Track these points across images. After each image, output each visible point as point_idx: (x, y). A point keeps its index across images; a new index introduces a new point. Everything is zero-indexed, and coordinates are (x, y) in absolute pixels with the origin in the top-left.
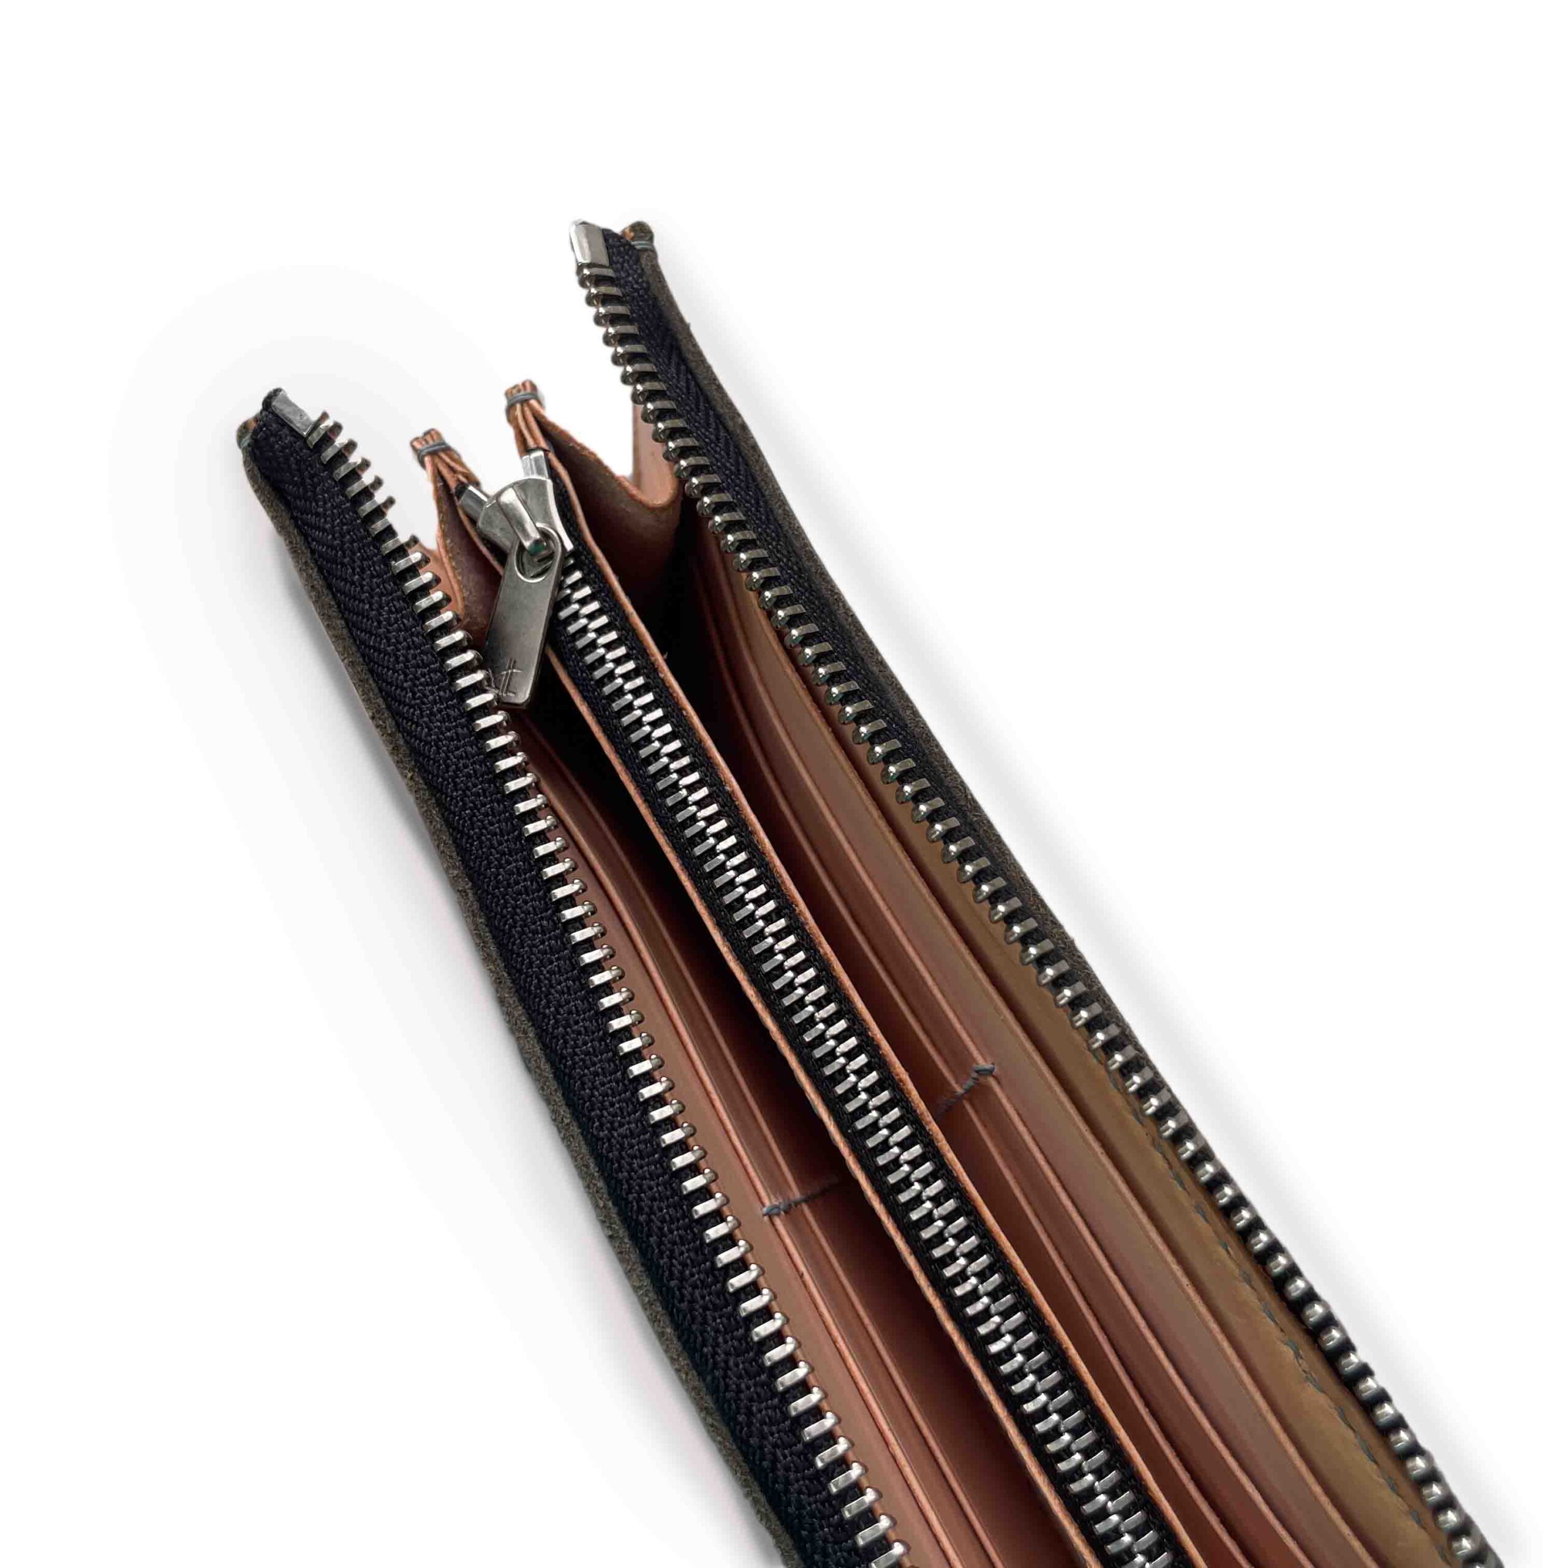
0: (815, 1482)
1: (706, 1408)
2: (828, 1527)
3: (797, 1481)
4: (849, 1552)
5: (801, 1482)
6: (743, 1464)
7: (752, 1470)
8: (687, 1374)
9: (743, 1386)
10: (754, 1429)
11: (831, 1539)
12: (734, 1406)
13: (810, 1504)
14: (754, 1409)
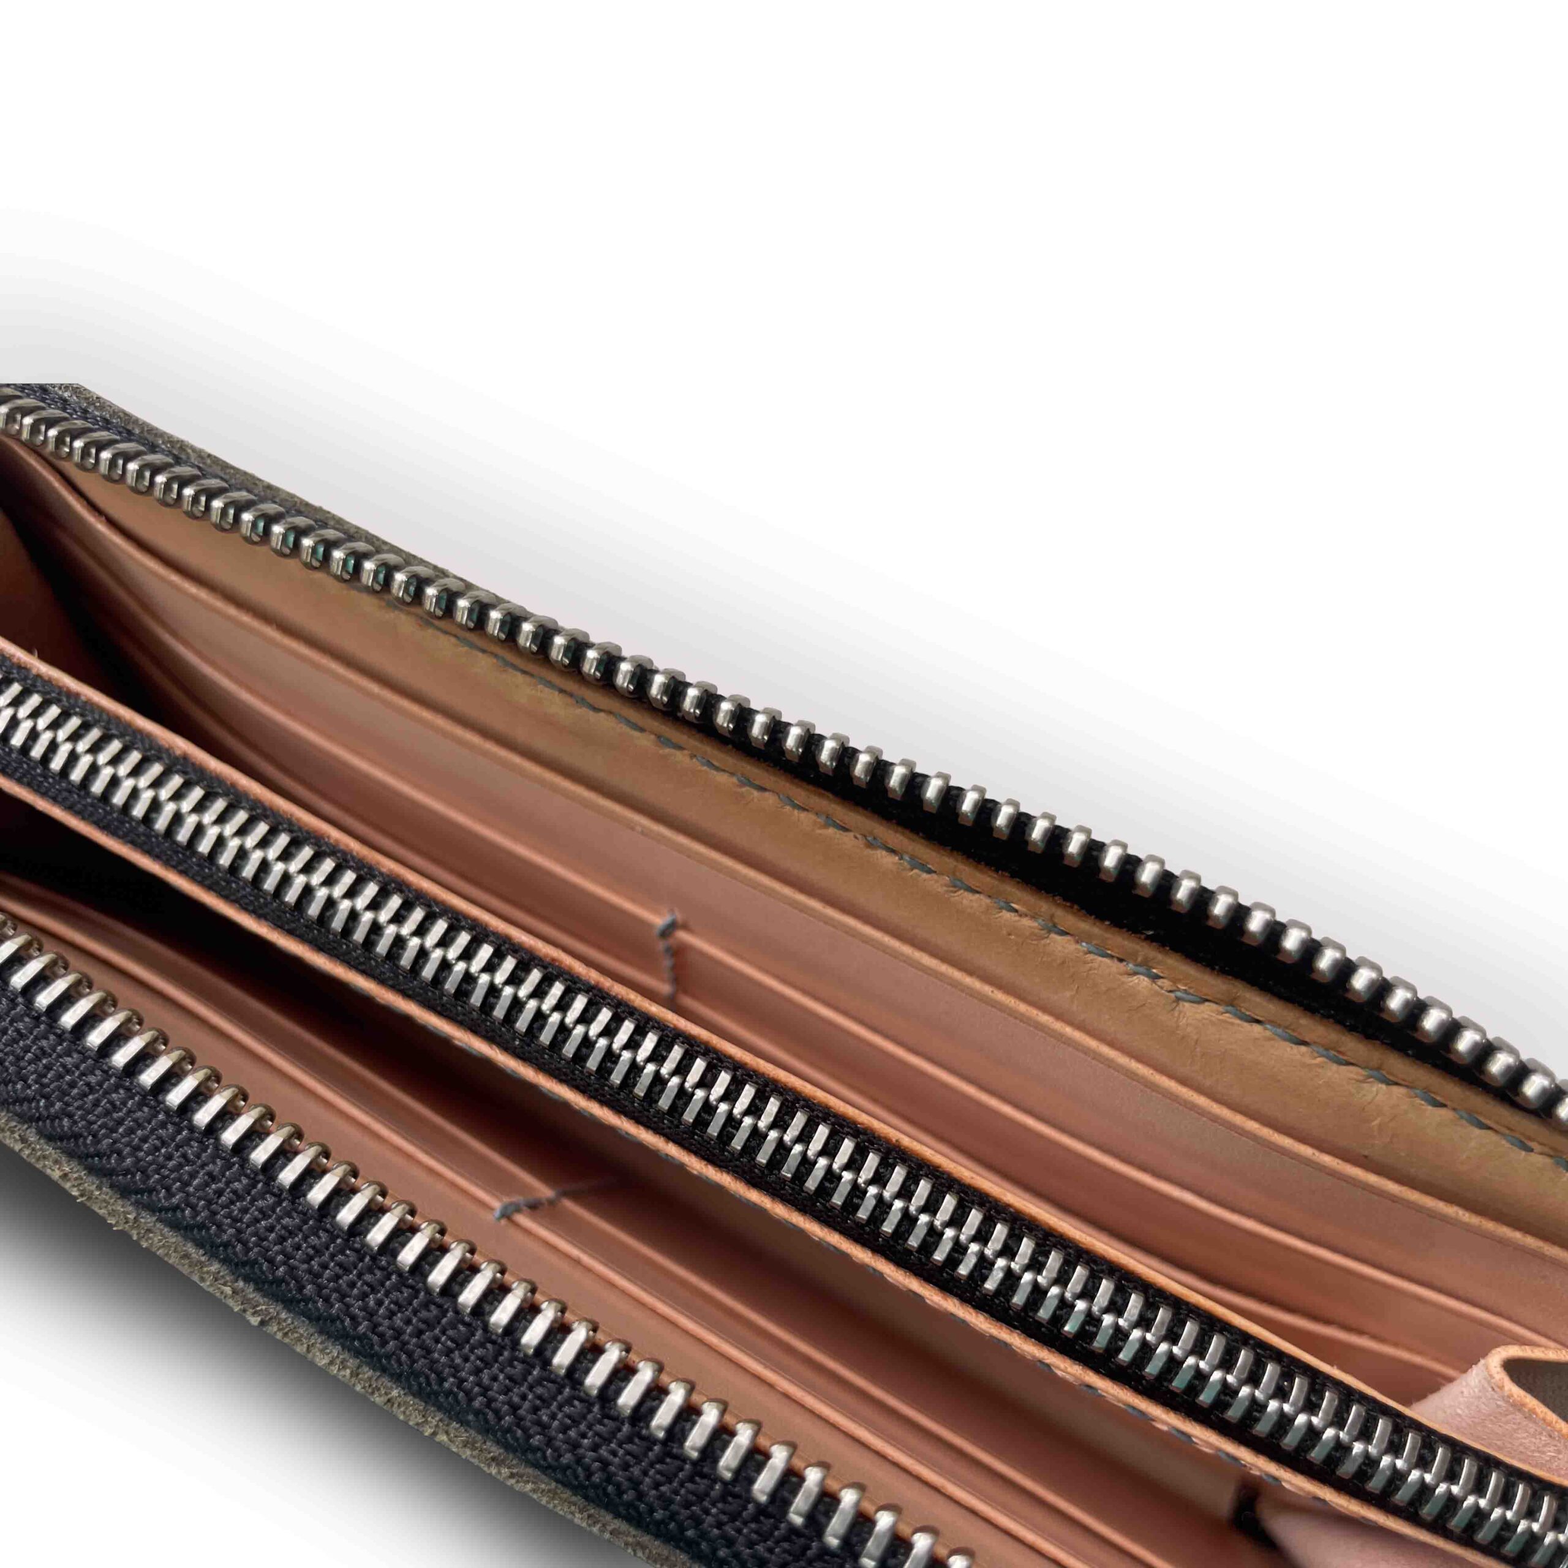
0: (668, 1460)
1: (493, 1459)
2: (714, 1505)
3: (645, 1473)
4: (755, 1519)
5: (652, 1472)
6: (574, 1499)
7: (586, 1497)
8: (447, 1433)
9: (516, 1399)
10: (558, 1444)
11: (724, 1518)
12: (519, 1432)
13: (676, 1493)
14: (545, 1418)
